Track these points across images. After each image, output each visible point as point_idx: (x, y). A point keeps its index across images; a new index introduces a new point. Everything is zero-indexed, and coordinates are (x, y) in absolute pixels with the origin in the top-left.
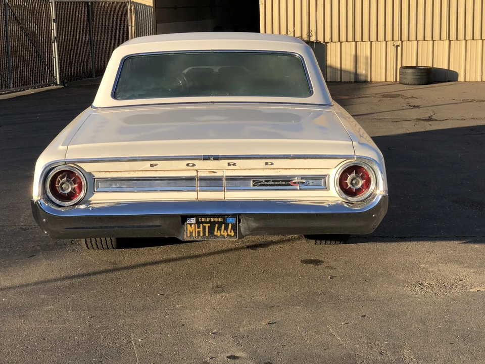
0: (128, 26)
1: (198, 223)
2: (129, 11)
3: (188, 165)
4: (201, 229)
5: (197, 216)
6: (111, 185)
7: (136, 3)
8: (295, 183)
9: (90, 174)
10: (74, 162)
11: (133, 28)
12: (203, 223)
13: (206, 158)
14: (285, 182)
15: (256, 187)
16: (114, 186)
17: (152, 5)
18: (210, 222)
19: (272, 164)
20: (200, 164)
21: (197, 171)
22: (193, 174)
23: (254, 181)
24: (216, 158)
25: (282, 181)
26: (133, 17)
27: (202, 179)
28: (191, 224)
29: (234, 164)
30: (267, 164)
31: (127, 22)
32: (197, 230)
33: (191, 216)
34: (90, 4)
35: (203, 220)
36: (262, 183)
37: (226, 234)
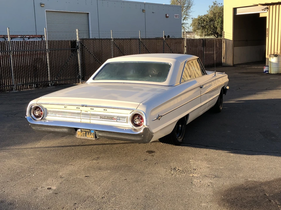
0: (222, 48)
1: (81, 131)
2: (223, 42)
3: (77, 108)
4: (82, 134)
5: (81, 129)
6: (53, 113)
7: (226, 39)
8: (115, 119)
9: (46, 108)
10: (40, 104)
11: (224, 49)
12: (83, 131)
13: (83, 106)
14: (111, 118)
15: (101, 119)
16: (53, 114)
17: (232, 40)
18: (85, 131)
19: (106, 110)
20: (81, 108)
21: (81, 111)
22: (80, 112)
23: (100, 116)
24: (86, 106)
25: (110, 117)
26: (224, 44)
27: (83, 114)
28: (79, 131)
29: (93, 109)
30: (104, 110)
31: (222, 46)
32: (81, 134)
33: (79, 129)
34: (204, 40)
35: (83, 130)
36: (103, 117)
37: (91, 136)
